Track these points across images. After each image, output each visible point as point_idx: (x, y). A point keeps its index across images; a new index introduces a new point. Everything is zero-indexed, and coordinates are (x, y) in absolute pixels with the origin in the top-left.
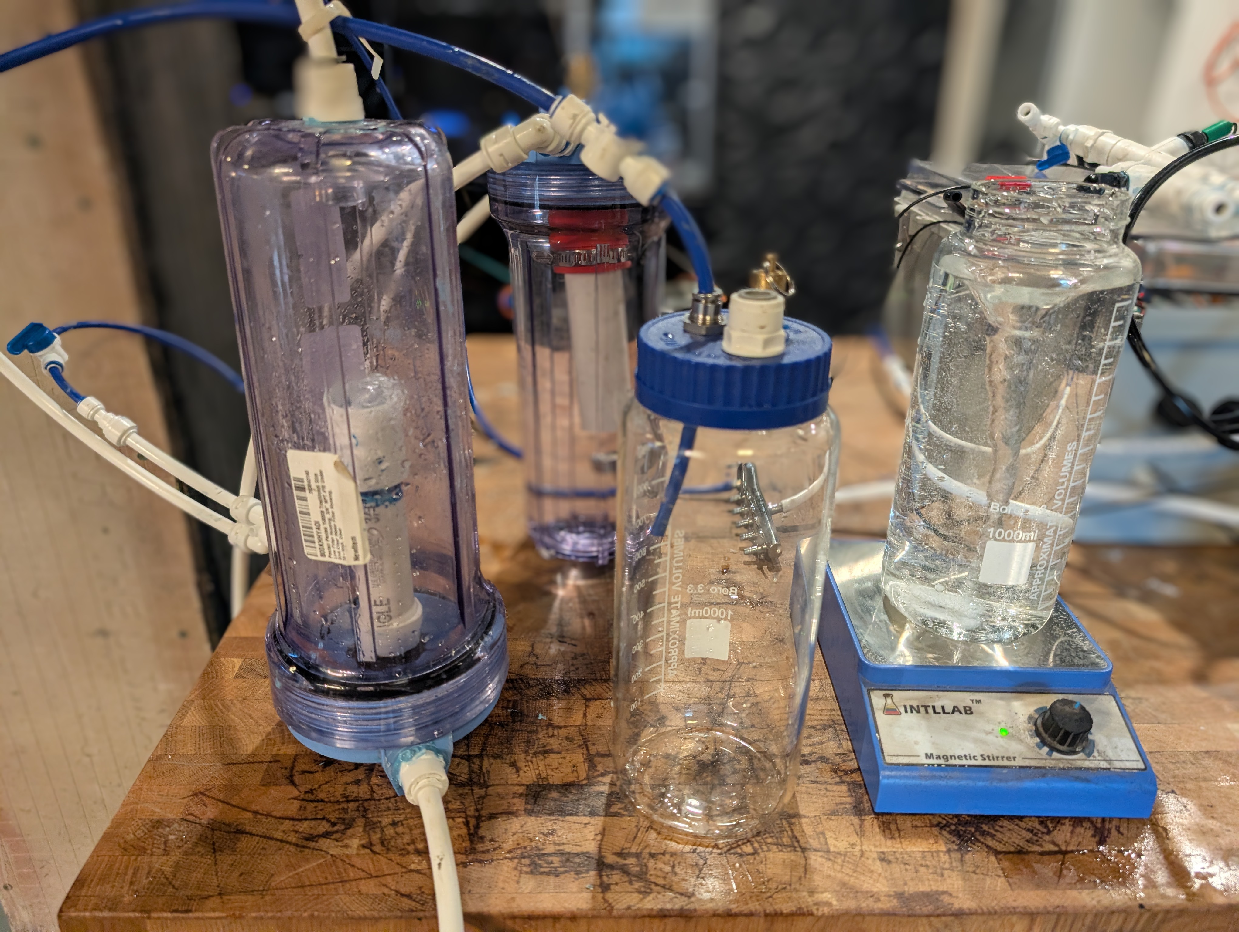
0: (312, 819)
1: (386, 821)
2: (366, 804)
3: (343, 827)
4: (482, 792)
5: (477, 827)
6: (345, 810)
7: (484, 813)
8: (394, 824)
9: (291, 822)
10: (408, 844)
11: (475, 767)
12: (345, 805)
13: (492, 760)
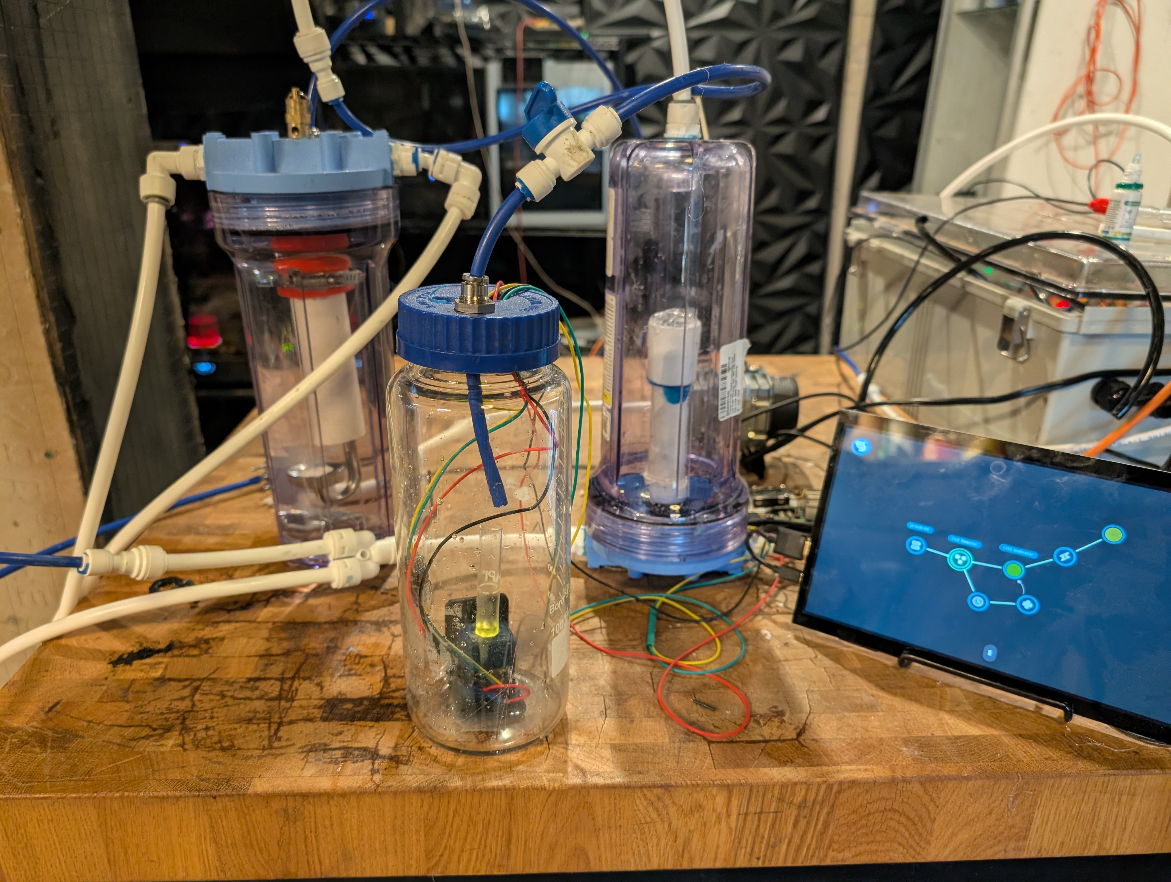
0: (137, 726)
1: (200, 727)
2: (186, 715)
3: (162, 731)
4: (288, 705)
5: (277, 730)
6: (167, 720)
7: (285, 720)
8: (207, 729)
9: (119, 728)
10: (216, 743)
11: (286, 687)
12: (168, 716)
13: (301, 681)
